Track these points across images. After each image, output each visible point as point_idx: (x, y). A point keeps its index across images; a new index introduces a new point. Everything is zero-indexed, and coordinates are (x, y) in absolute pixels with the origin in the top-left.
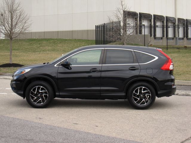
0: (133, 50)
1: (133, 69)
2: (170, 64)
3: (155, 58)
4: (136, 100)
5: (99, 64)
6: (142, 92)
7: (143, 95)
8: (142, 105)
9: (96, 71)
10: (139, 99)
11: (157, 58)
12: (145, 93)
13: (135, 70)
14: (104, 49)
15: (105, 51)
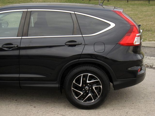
0: (73, 12)
1: (72, 44)
2: (136, 36)
3: (110, 25)
4: (77, 94)
5: (17, 37)
6: (88, 82)
7: (88, 86)
8: (88, 102)
9: (12, 48)
10: (82, 93)
11: (113, 25)
12: (92, 84)
13: (75, 45)
14: (26, 10)
15: (28, 14)
